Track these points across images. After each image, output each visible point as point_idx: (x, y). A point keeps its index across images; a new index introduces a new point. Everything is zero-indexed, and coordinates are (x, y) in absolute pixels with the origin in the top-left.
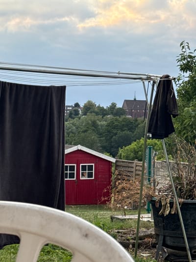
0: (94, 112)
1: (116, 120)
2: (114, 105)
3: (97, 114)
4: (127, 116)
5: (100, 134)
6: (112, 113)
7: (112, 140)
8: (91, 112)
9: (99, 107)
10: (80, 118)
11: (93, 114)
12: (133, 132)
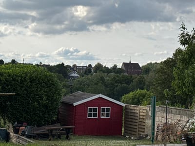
0: (102, 71)
1: (117, 76)
2: (115, 66)
3: (104, 72)
4: (125, 74)
5: (106, 86)
6: (114, 72)
7: (115, 90)
8: (100, 71)
9: (105, 67)
10: (92, 75)
11: (101, 72)
12: (129, 85)
